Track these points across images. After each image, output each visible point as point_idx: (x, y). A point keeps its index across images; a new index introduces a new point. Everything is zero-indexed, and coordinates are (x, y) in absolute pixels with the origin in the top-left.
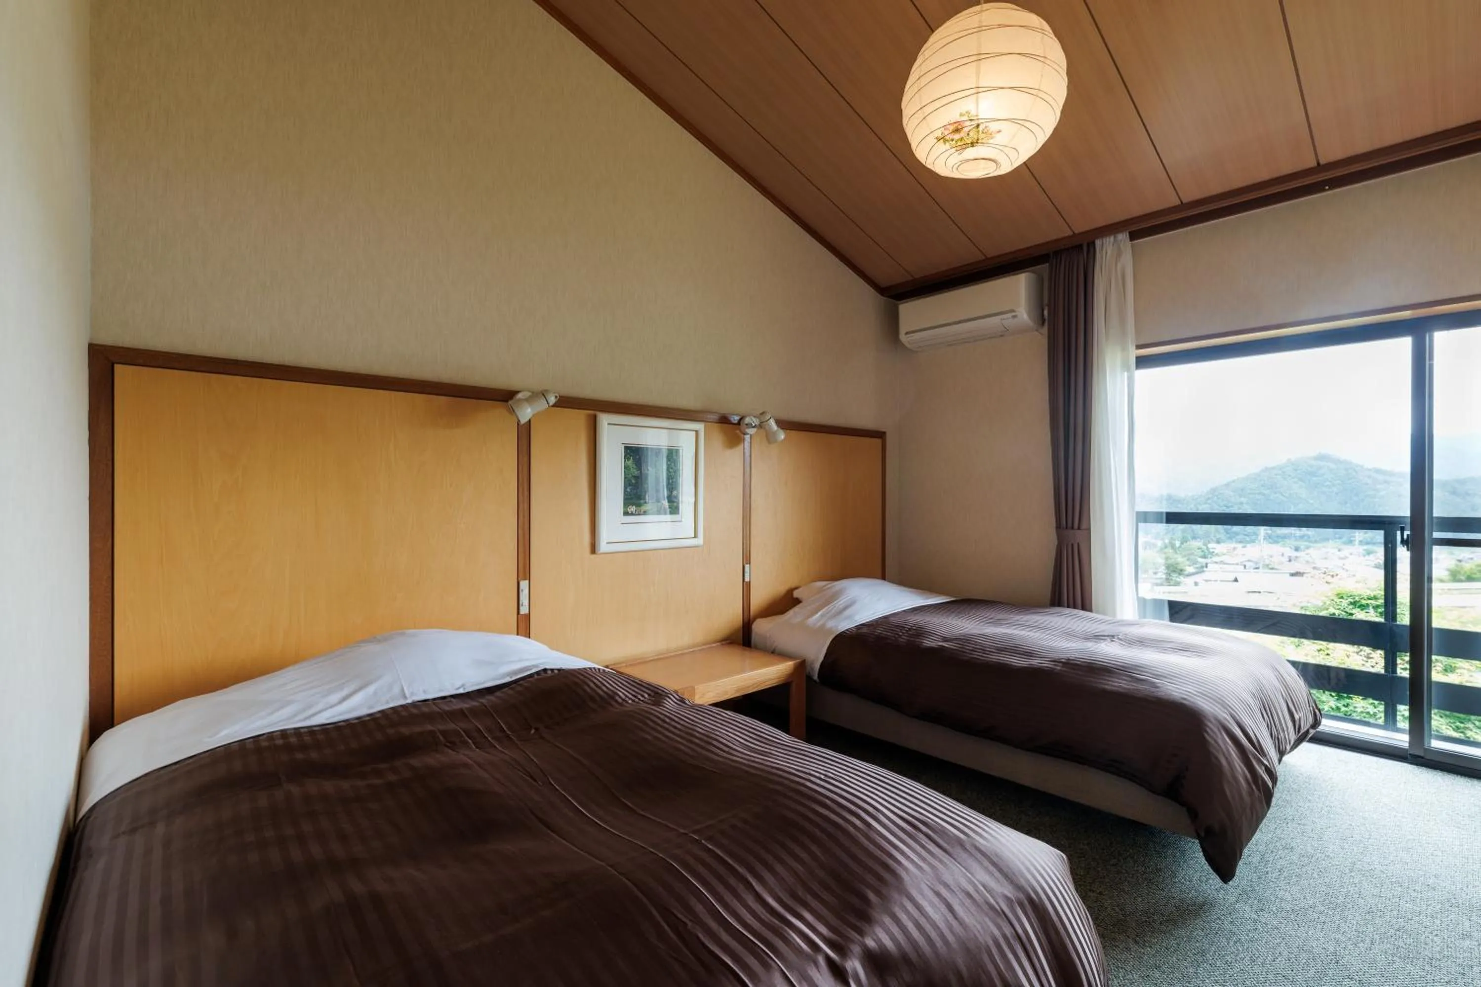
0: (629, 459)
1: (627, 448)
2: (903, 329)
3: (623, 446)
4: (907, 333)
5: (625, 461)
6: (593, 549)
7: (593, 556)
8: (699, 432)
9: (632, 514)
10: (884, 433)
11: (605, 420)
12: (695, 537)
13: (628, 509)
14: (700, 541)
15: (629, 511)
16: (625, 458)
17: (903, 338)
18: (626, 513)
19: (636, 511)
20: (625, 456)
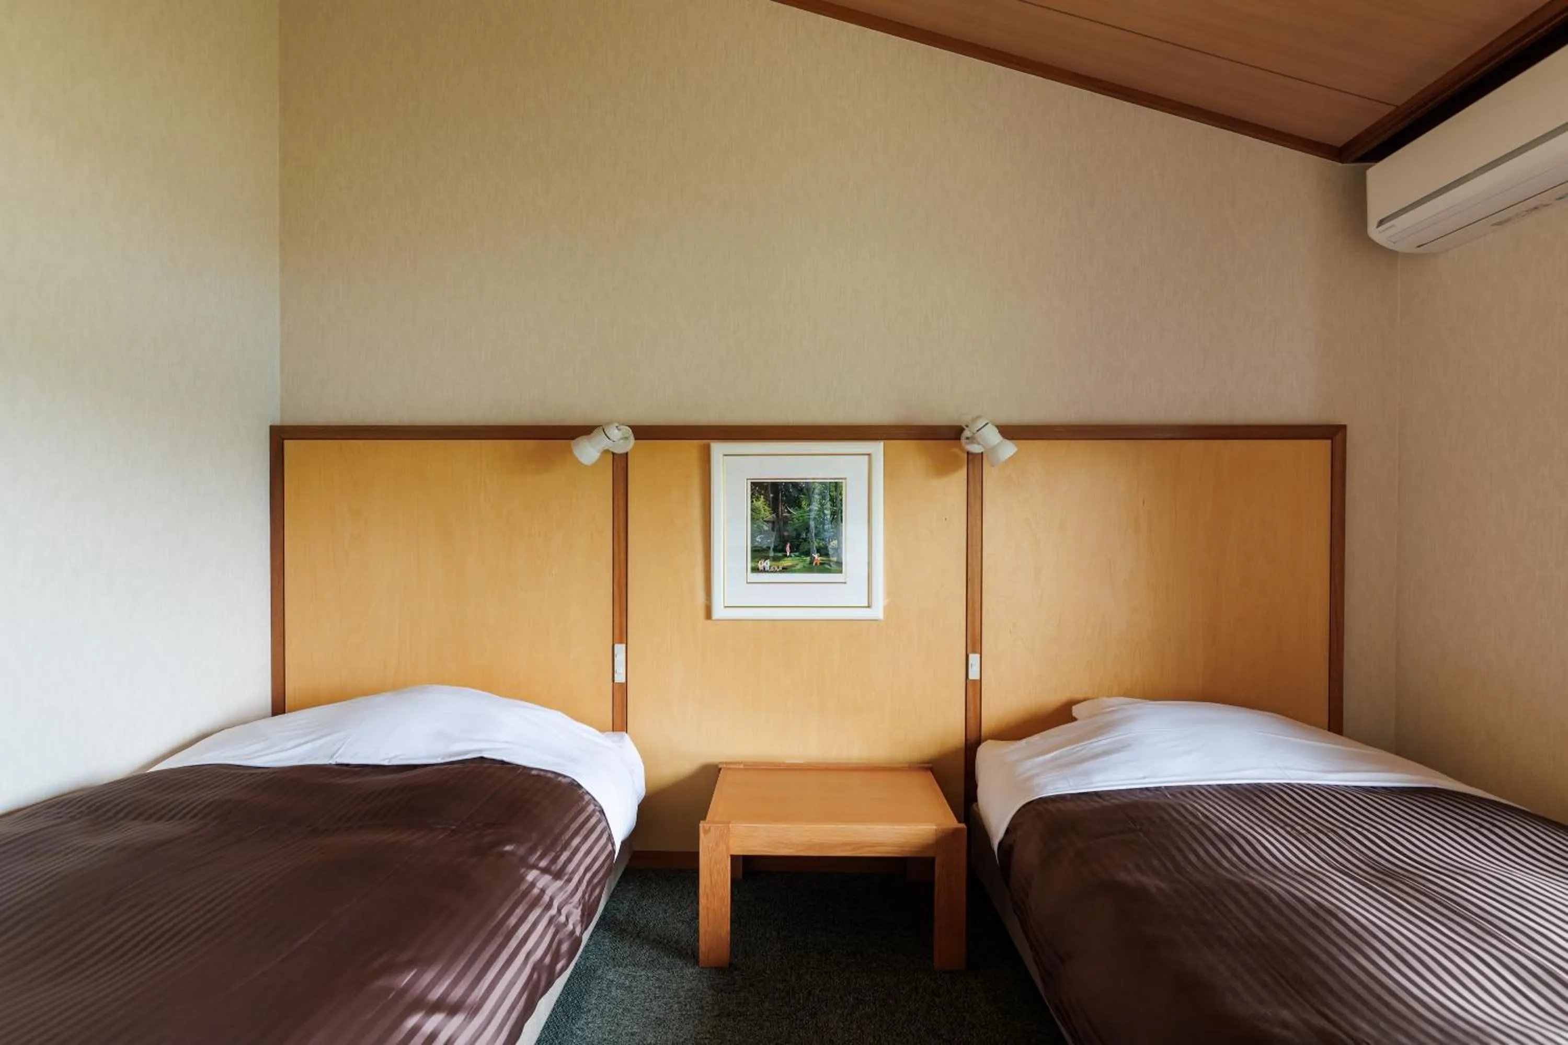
0: (758, 499)
1: (754, 485)
2: (1374, 213)
3: (749, 482)
4: (1381, 223)
5: (752, 502)
6: (708, 614)
7: (709, 622)
8: (874, 456)
9: (764, 571)
10: (1344, 427)
11: (718, 449)
12: (869, 607)
13: (759, 565)
14: (877, 612)
15: (761, 567)
16: (752, 497)
17: (1374, 233)
18: (755, 570)
19: (770, 567)
20: (752, 494)
